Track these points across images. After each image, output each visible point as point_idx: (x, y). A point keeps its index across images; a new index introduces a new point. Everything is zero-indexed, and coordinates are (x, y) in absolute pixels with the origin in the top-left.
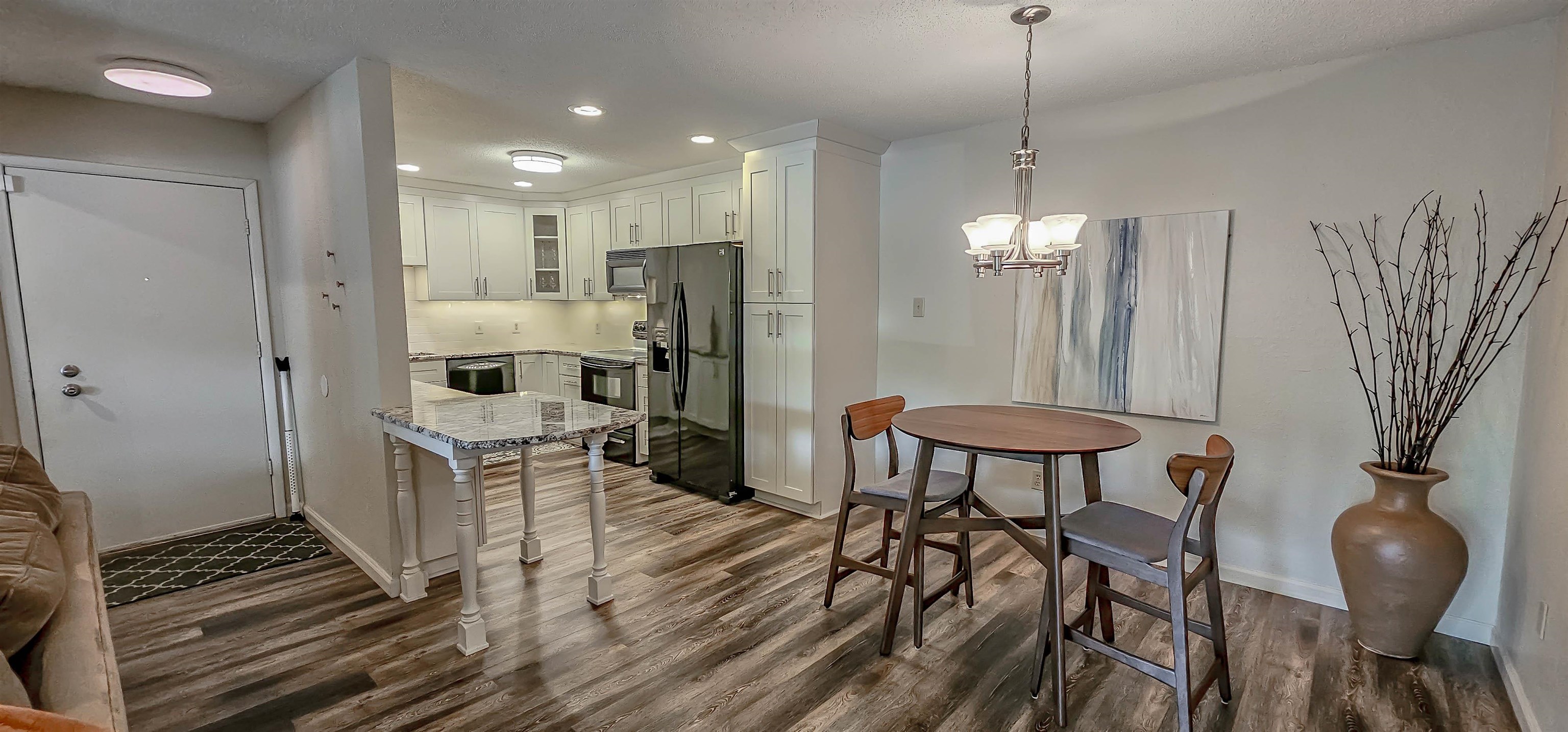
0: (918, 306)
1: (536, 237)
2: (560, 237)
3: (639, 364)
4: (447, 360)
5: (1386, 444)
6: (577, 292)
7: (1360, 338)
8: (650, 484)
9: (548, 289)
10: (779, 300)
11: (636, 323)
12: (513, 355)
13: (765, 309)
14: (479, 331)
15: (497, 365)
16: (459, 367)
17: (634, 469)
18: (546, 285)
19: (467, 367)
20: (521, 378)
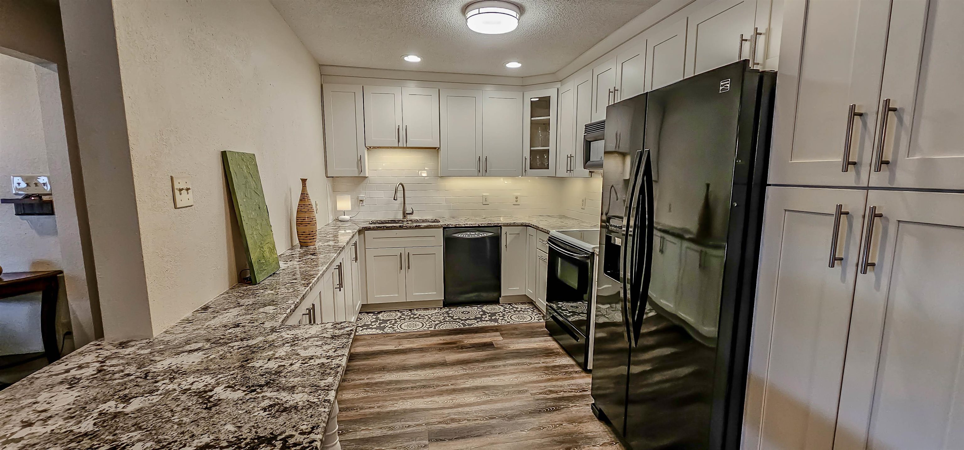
1: (532, 119)
2: (552, 117)
3: (596, 256)
4: (444, 228)
8: (591, 419)
9: (540, 166)
10: (877, 179)
12: (500, 226)
14: (485, 202)
15: (485, 235)
16: (453, 235)
17: (583, 377)
18: (540, 163)
19: (460, 235)
20: (506, 248)
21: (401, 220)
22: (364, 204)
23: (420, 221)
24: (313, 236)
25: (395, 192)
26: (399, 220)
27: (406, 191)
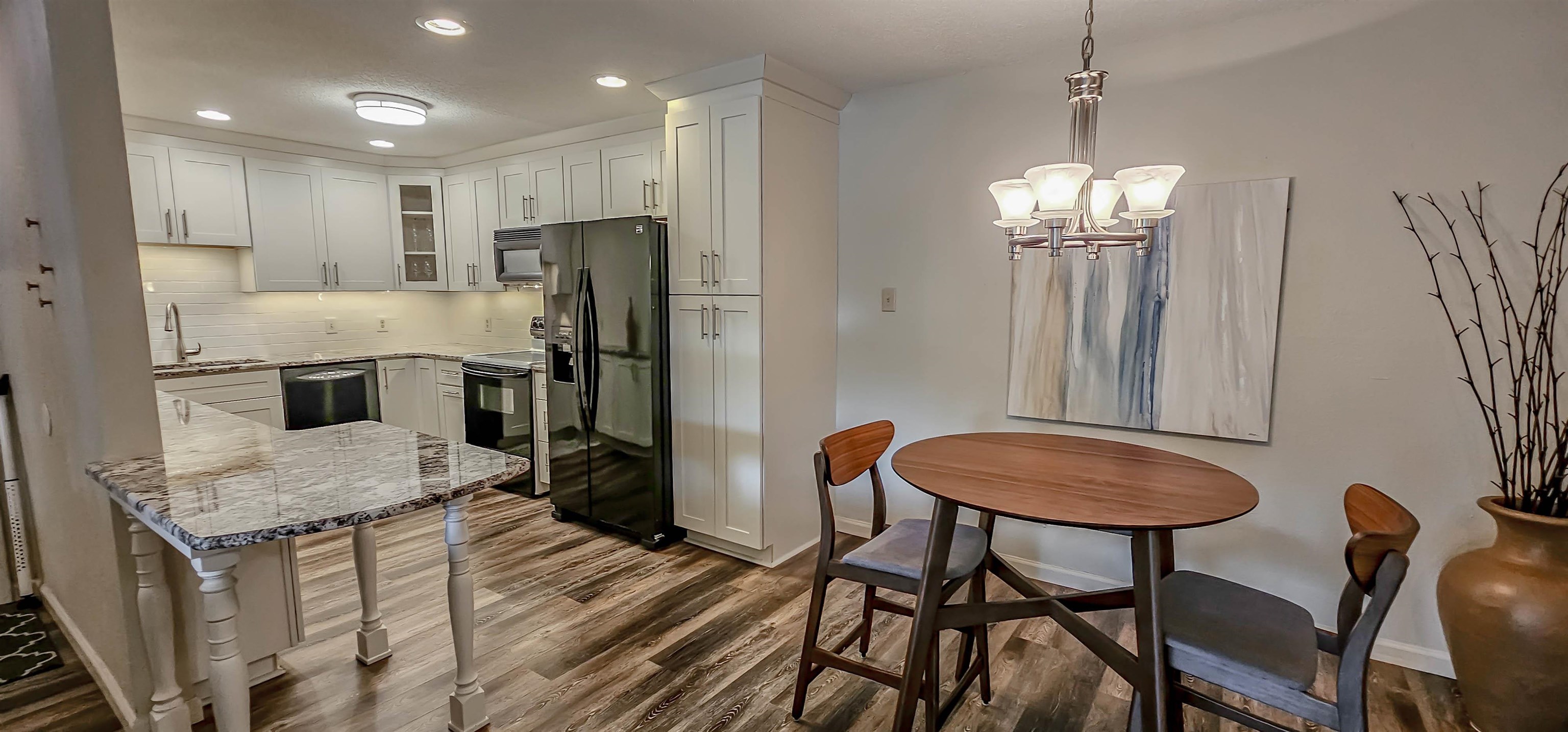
0: (888, 300)
1: (404, 212)
2: (436, 213)
3: (537, 371)
4: (282, 369)
5: (1510, 476)
6: (459, 282)
7: (1471, 339)
8: (553, 523)
9: (423, 277)
10: (715, 290)
11: (535, 318)
12: (374, 360)
13: (695, 303)
14: (331, 329)
15: (352, 373)
16: (299, 378)
17: (533, 502)
18: (419, 272)
19: (311, 378)
20: (387, 389)
23: (215, 363)
25: (167, 318)
26: (174, 366)
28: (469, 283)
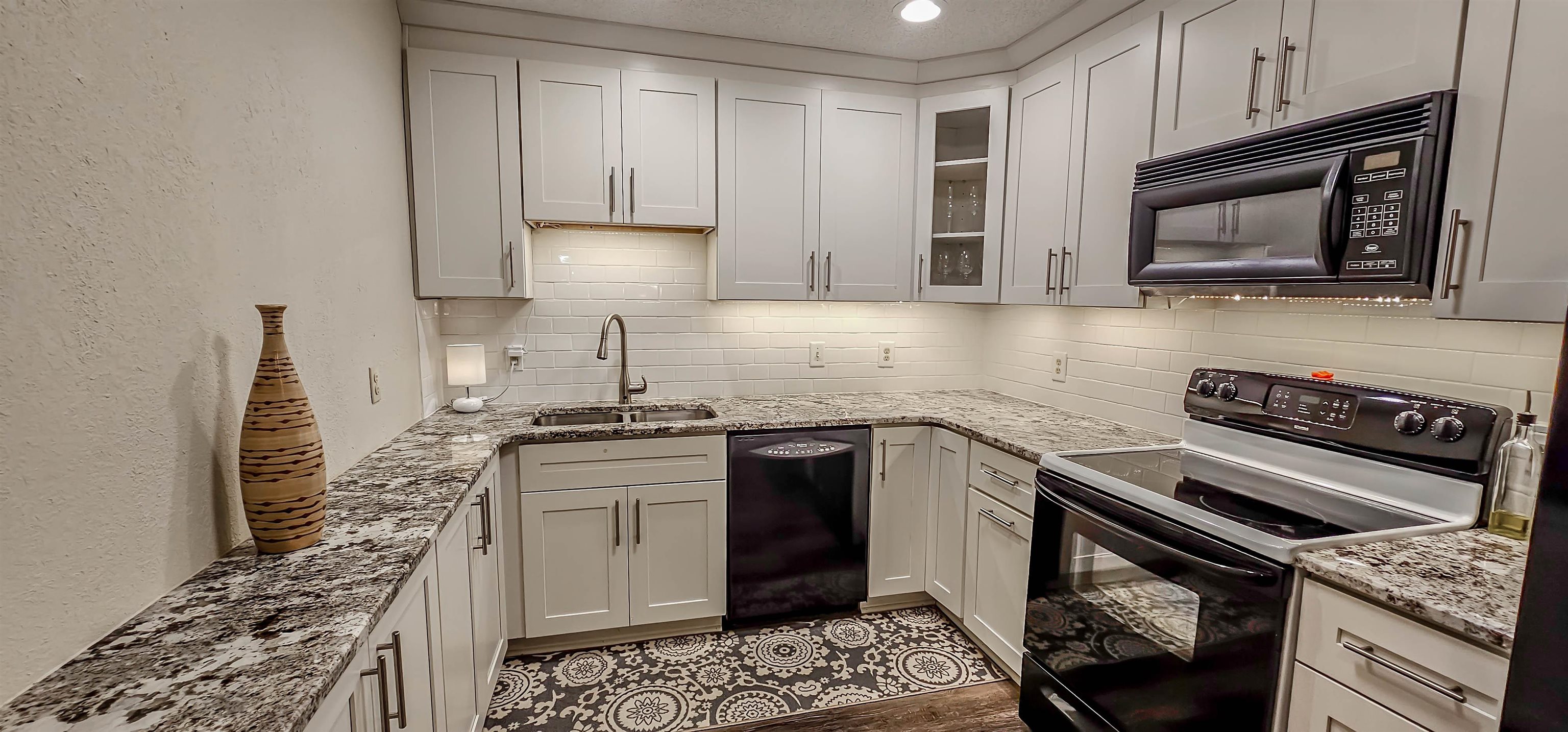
1: (939, 164)
2: (994, 159)
4: (730, 434)
6: (1026, 283)
9: (957, 279)
12: (869, 427)
14: (817, 360)
15: (832, 449)
16: (753, 451)
18: (950, 271)
19: (770, 452)
20: (883, 479)
21: (615, 408)
22: (522, 366)
23: (662, 409)
24: (305, 516)
25: (602, 339)
26: (611, 409)
27: (627, 335)
28: (1049, 288)
